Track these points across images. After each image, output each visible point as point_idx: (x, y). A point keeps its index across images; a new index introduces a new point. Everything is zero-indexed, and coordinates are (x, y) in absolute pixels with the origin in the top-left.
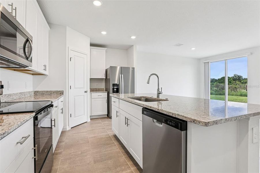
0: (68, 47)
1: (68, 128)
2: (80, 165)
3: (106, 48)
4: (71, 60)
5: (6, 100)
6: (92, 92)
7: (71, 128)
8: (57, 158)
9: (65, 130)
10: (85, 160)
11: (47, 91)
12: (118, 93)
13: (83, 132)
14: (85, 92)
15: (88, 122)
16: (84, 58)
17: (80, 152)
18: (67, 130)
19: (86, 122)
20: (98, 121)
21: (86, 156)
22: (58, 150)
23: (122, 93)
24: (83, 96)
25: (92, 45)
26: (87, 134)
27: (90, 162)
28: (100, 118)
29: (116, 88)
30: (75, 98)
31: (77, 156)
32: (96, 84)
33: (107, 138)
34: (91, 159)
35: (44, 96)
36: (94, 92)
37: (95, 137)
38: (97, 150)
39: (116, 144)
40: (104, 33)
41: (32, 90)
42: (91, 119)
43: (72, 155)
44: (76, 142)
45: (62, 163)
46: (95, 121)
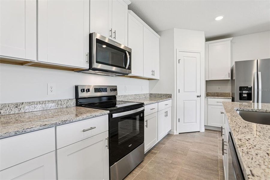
0: (176, 49)
1: (176, 133)
2: (161, 174)
3: (232, 38)
4: (180, 62)
5: (122, 99)
6: (209, 97)
7: (179, 133)
8: (150, 157)
9: (171, 133)
10: (170, 172)
11: (158, 94)
12: (251, 100)
13: (188, 142)
14: (198, 97)
15: (201, 131)
16: (196, 57)
17: (171, 162)
18: (175, 134)
19: (198, 132)
20: (213, 134)
21: (174, 169)
22: (155, 150)
23: (258, 102)
24: (195, 101)
25: (208, 40)
26: (191, 145)
27: (173, 178)
28: (219, 131)
29: (247, 94)
30: (184, 102)
31: (166, 163)
32: (218, 87)
33: (212, 159)
34: (175, 175)
35: (156, 98)
36: (211, 97)
37: (197, 152)
38: (189, 168)
39: (219, 173)
40: (219, 18)
41: (148, 93)
42: (206, 130)
43: (162, 161)
44: (174, 149)
45: (150, 163)
46: (210, 133)
